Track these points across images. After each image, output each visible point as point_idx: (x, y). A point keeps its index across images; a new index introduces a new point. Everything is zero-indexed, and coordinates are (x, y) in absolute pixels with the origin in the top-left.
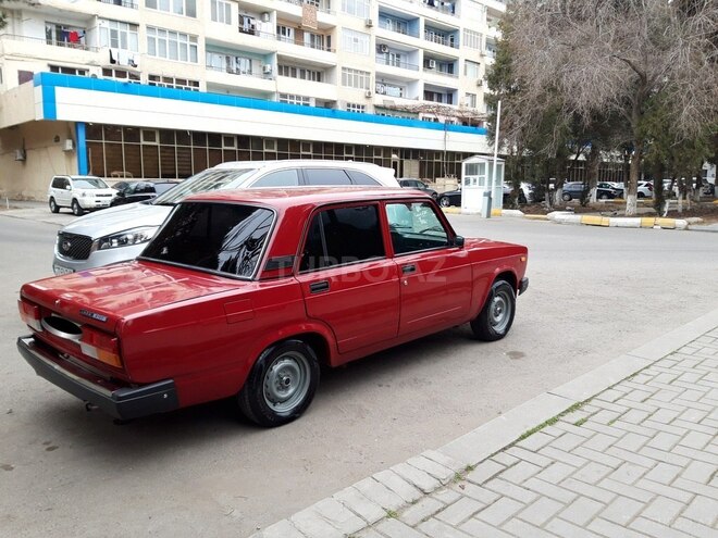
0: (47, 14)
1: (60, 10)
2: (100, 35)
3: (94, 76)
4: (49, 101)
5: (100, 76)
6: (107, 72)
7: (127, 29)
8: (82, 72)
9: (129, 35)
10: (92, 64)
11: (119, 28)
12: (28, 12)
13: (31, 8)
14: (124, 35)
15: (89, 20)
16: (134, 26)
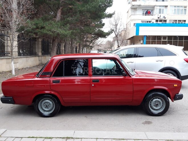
0: (143, 8)
1: (146, 6)
2: (156, 11)
3: (153, 22)
4: (138, 31)
5: (155, 22)
6: (157, 21)
7: (164, 8)
8: (150, 22)
9: (164, 10)
10: (153, 19)
11: (162, 8)
12: (138, 8)
13: (139, 7)
14: (163, 10)
15: (153, 7)
16: (166, 6)
